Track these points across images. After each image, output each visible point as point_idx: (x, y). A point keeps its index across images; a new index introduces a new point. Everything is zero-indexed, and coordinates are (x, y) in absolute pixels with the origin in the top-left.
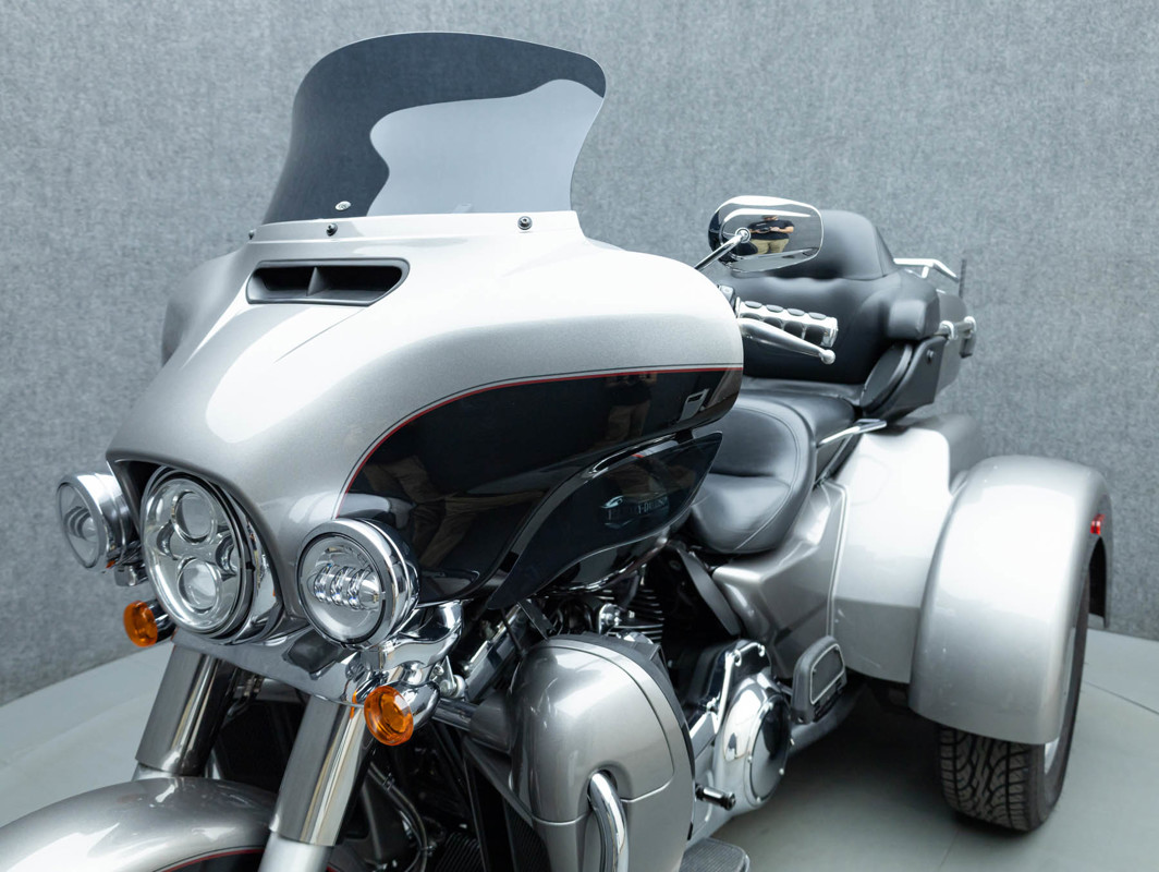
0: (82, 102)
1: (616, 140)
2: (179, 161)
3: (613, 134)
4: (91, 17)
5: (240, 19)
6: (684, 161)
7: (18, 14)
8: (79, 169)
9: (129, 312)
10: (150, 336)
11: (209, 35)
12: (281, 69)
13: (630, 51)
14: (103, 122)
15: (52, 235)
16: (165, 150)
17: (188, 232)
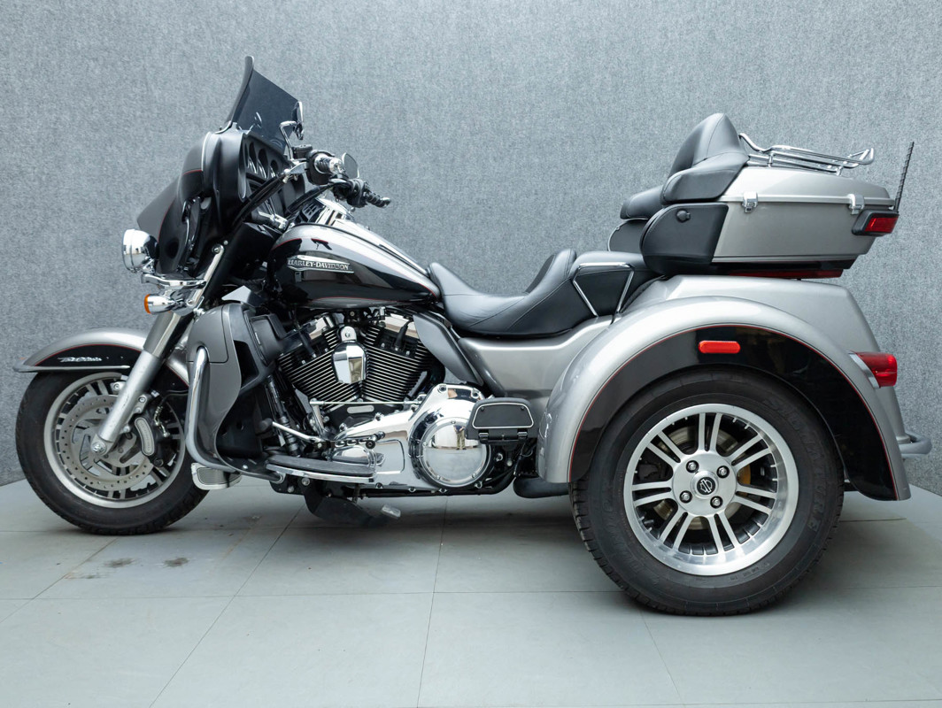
0: (463, 125)
1: (792, 95)
2: (512, 151)
3: (790, 91)
4: (471, 80)
5: (551, 65)
6: (840, 102)
7: (435, 86)
8: (458, 159)
9: (478, 233)
10: (488, 247)
11: (533, 77)
12: (573, 89)
13: (806, 19)
14: (472, 134)
15: (442, 193)
16: (504, 146)
17: (513, 189)
